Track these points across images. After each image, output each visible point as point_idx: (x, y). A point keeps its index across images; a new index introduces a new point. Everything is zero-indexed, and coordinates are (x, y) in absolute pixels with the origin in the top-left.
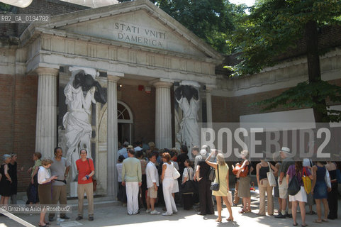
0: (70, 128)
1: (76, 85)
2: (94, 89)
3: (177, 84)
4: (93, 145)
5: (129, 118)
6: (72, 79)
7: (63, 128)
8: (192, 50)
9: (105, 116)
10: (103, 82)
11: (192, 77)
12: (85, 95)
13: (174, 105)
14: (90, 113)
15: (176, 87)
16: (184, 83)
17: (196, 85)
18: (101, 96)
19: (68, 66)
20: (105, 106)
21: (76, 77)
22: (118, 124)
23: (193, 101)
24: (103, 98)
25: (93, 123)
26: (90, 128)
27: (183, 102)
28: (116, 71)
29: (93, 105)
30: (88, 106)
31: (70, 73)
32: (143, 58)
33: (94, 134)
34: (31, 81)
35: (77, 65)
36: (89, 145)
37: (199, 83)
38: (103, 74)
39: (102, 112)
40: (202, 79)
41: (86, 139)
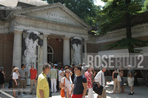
0: (27, 56)
1: (30, 38)
2: (37, 40)
3: (72, 38)
4: (37, 63)
5: (52, 52)
6: (28, 35)
7: (24, 56)
8: (79, 24)
9: (42, 51)
10: (41, 37)
11: (78, 35)
12: (34, 42)
13: (71, 47)
14: (36, 50)
15: (72, 39)
16: (75, 38)
17: (80, 39)
18: (40, 43)
19: (27, 30)
20: (42, 47)
21: (30, 35)
22: (48, 54)
23: (79, 45)
24: (41, 43)
25: (37, 54)
26: (36, 56)
27: (75, 46)
28: (47, 32)
29: (37, 47)
30: (35, 47)
31: (28, 33)
32: (58, 27)
33: (37, 59)
34: (11, 36)
35: (31, 30)
36: (35, 63)
37: (82, 38)
38: (41, 34)
39: (41, 49)
40: (83, 36)
41: (34, 61)
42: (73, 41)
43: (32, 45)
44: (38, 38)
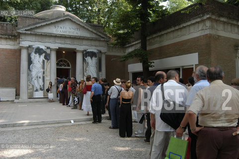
0: (33, 70)
1: (36, 53)
2: (44, 54)
3: (86, 51)
4: (44, 77)
5: (69, 66)
6: (34, 50)
7: (30, 70)
9: (49, 65)
10: (48, 51)
11: (94, 47)
12: (40, 57)
13: (84, 60)
14: (42, 64)
15: (84, 52)
16: (89, 50)
17: (95, 51)
18: (47, 57)
19: (32, 46)
20: (49, 61)
21: (36, 49)
22: (57, 69)
23: (94, 58)
24: (48, 58)
25: (43, 68)
26: (42, 70)
27: (88, 59)
28: (55, 46)
29: (44, 61)
30: (41, 61)
31: (33, 48)
32: (68, 41)
33: (44, 73)
35: (36, 45)
36: (42, 77)
37: (97, 50)
38: (48, 48)
39: (47, 64)
40: (99, 48)
41: (41, 75)
42: (86, 54)
43: (38, 59)
44: (45, 52)
